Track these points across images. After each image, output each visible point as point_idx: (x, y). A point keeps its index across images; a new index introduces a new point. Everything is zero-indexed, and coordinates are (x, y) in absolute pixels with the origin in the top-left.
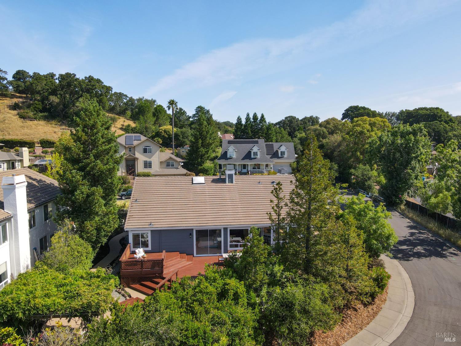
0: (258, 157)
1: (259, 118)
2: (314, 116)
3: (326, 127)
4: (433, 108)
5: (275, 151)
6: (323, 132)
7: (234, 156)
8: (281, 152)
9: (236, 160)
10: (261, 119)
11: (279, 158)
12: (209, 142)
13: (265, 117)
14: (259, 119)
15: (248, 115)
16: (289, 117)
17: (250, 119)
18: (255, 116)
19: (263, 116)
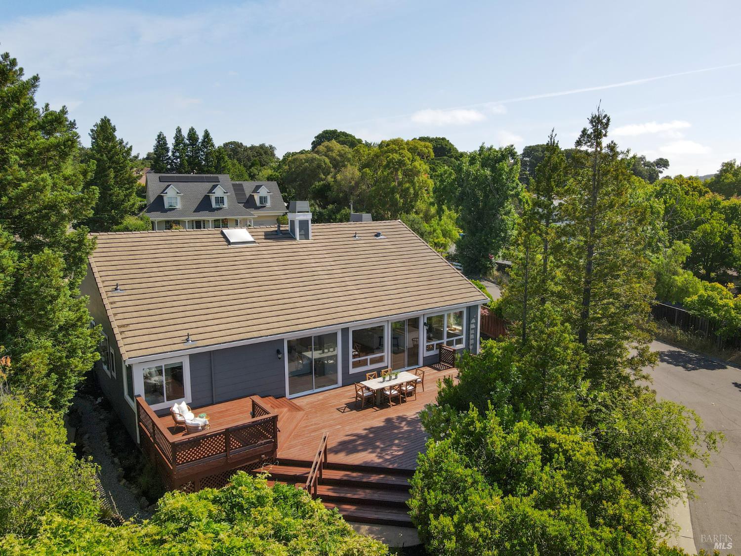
0: (226, 206)
1: (201, 138)
2: (267, 145)
3: (326, 156)
4: (439, 139)
5: (248, 196)
6: (325, 164)
7: (179, 206)
8: (261, 198)
9: (183, 212)
10: (204, 141)
11: (257, 208)
12: (130, 176)
13: (212, 135)
14: (200, 141)
15: (179, 131)
16: (231, 143)
17: (183, 140)
18: (192, 134)
19: (207, 135)
